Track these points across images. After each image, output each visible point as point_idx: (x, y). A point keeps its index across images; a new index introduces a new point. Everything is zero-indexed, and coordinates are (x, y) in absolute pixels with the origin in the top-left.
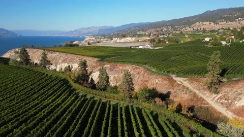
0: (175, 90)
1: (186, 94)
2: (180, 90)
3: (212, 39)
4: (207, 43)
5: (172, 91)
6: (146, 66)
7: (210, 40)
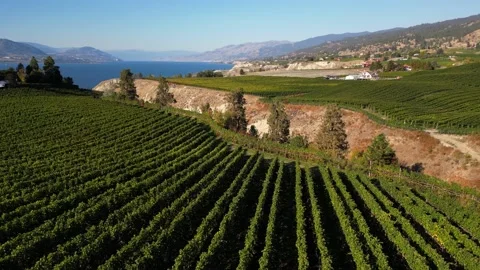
0: (436, 161)
1: (465, 168)
2: (448, 160)
6: (367, 110)
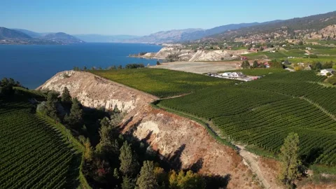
0: (237, 175)
1: (250, 185)
2: (244, 175)
3: (333, 72)
4: (323, 78)
5: (234, 175)
6: (210, 123)
7: (329, 74)
